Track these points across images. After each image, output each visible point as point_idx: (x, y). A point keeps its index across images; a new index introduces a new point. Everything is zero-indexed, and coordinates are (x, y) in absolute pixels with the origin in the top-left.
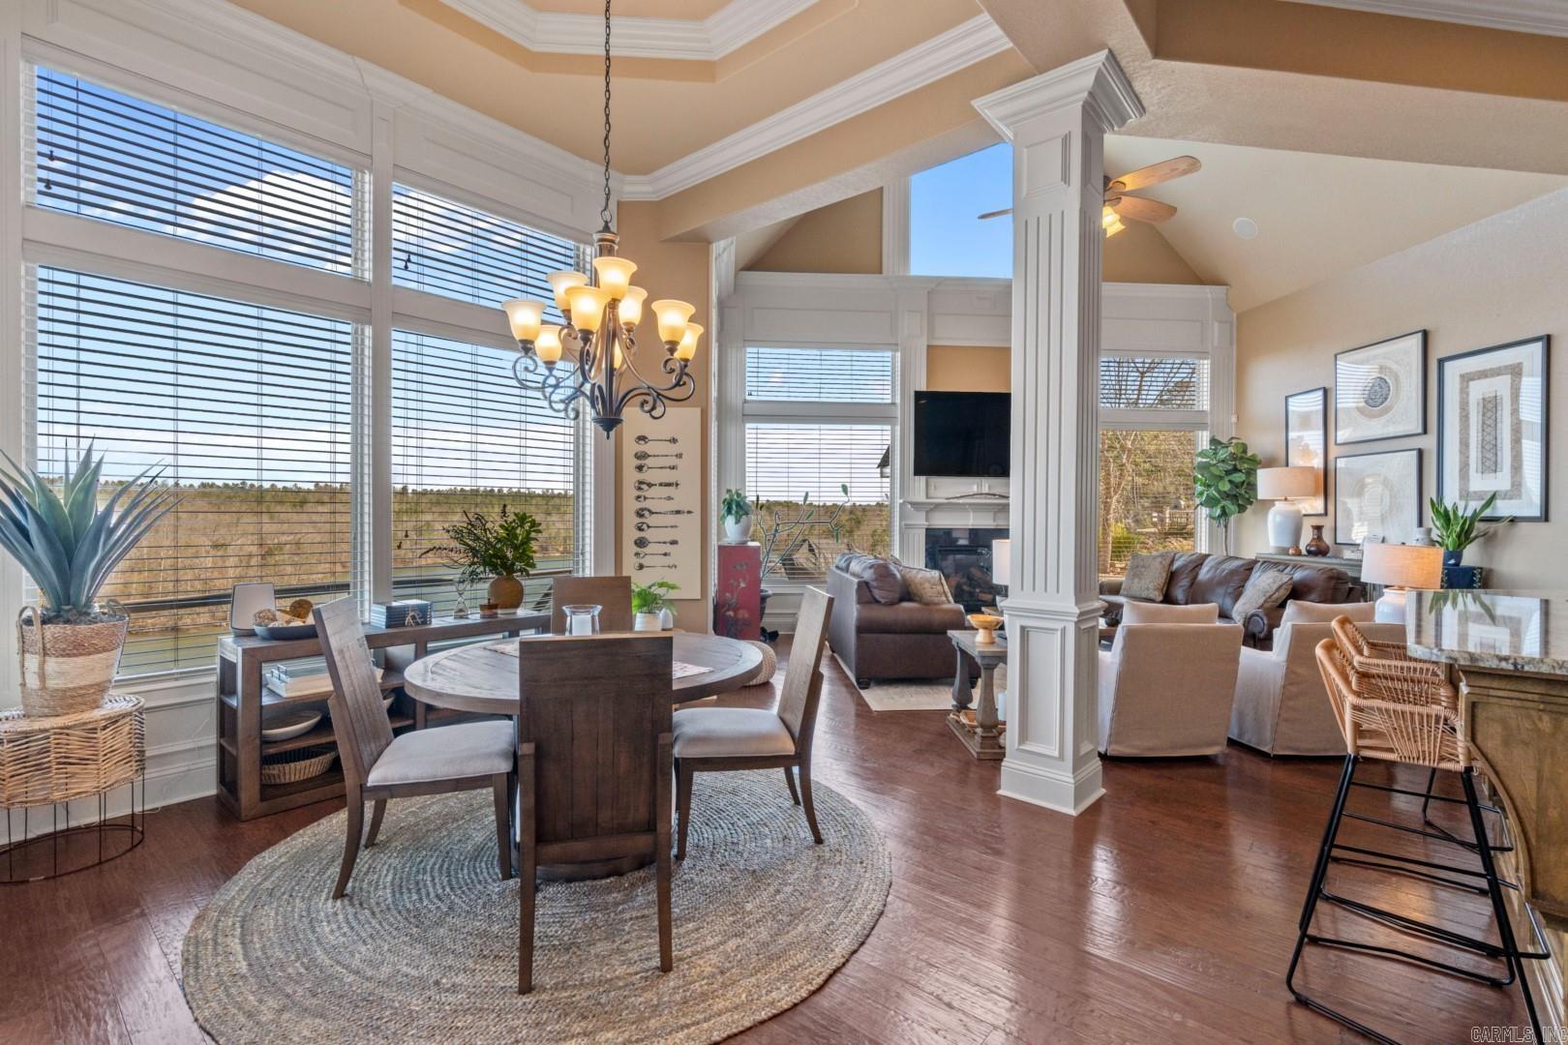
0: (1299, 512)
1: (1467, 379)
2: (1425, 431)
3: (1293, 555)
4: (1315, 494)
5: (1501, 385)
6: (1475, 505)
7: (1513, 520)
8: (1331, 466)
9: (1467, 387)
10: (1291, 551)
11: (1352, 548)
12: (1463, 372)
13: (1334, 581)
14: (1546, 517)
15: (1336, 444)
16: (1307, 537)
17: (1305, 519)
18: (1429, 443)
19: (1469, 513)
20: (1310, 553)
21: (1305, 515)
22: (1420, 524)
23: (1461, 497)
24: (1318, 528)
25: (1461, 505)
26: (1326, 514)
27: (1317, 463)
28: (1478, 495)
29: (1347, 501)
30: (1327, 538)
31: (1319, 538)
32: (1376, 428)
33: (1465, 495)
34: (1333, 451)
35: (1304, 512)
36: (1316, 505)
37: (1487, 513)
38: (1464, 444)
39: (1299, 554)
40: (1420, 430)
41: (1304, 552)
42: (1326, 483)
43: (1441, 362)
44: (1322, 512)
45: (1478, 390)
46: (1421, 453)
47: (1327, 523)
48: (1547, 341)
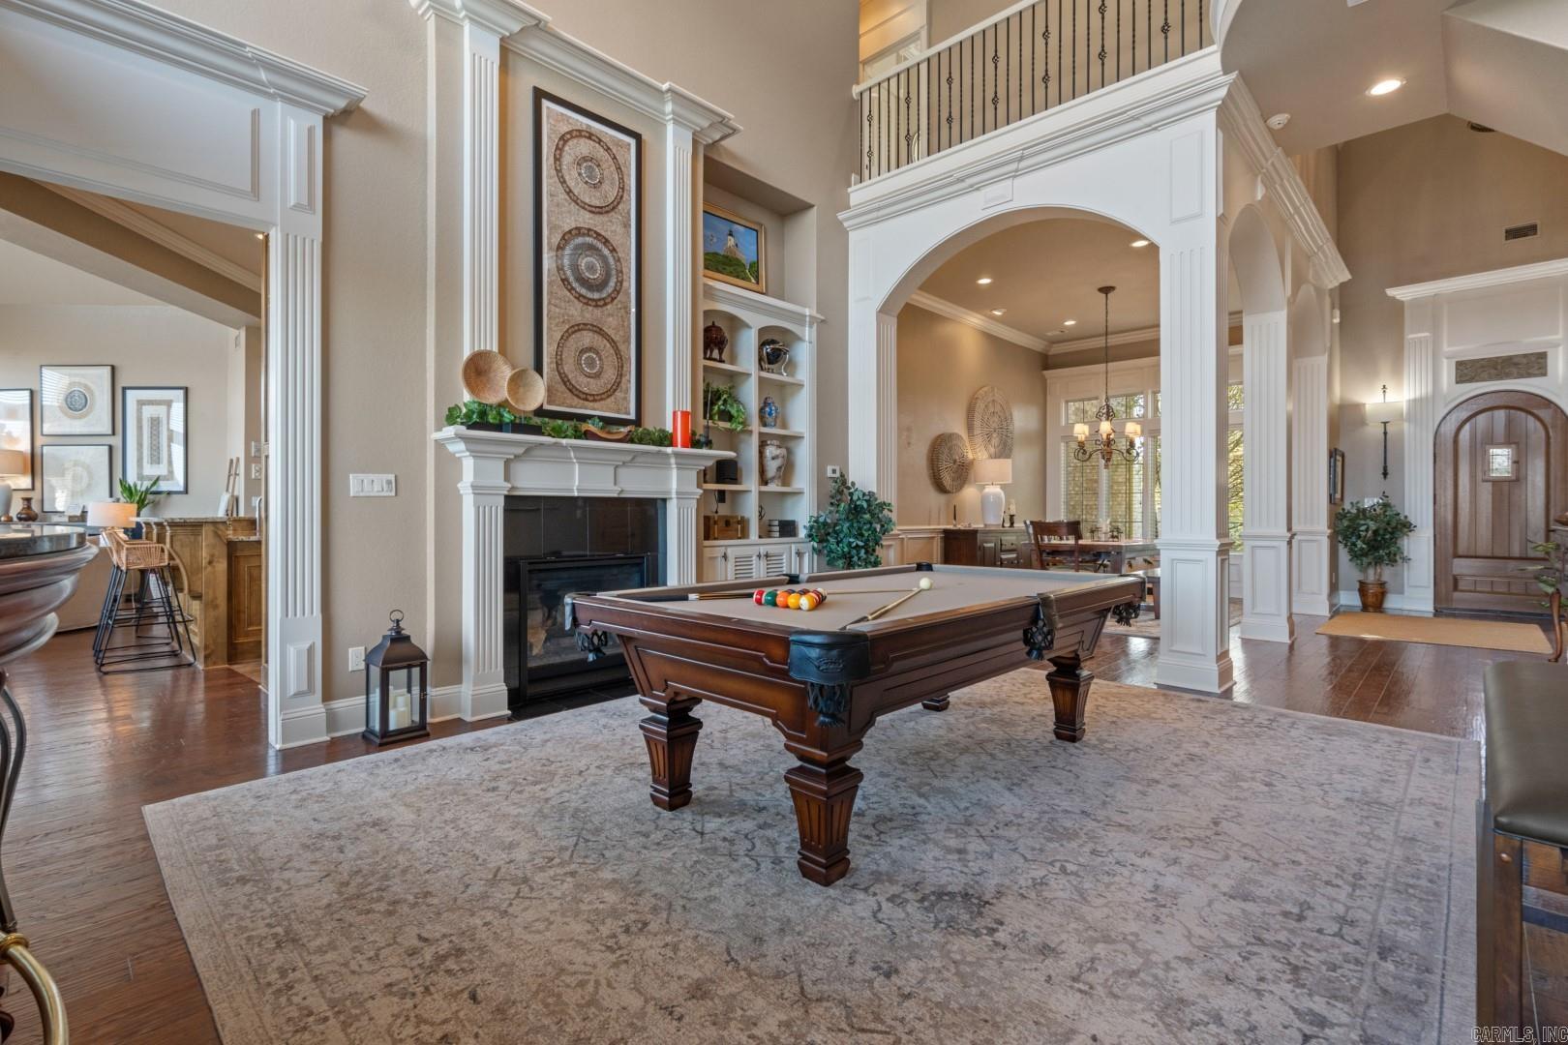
0: (9, 487)
1: (141, 403)
2: (114, 433)
4: (24, 473)
5: (161, 410)
6: (147, 484)
7: (169, 493)
8: (38, 450)
9: (141, 409)
10: (2, 519)
11: (58, 514)
12: (138, 399)
14: (186, 491)
15: (42, 435)
16: (17, 507)
17: (15, 494)
18: (116, 441)
19: (144, 489)
20: (20, 519)
21: (15, 490)
22: (111, 496)
23: (138, 479)
24: (28, 500)
25: (139, 483)
26: (33, 489)
27: (24, 446)
28: (149, 478)
29: (50, 480)
30: (35, 507)
31: (29, 507)
32: (77, 426)
33: (141, 477)
34: (39, 442)
35: (13, 487)
36: (25, 482)
37: (154, 489)
38: (140, 445)
39: (10, 520)
40: (110, 432)
41: (15, 519)
42: (33, 464)
43: (124, 389)
44: (30, 487)
45: (148, 412)
46: (111, 448)
47: (35, 496)
48: (186, 390)
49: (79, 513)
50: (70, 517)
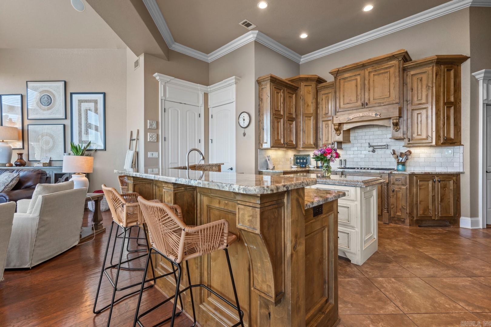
0: (10, 147)
1: (81, 102)
2: (66, 118)
3: (8, 166)
4: (19, 140)
5: (92, 105)
6: (84, 145)
7: (96, 150)
8: (26, 128)
9: (81, 104)
10: (7, 165)
11: (38, 162)
12: (79, 99)
13: (40, 175)
14: (105, 149)
15: (28, 119)
16: (15, 159)
17: (13, 151)
18: (67, 122)
19: (83, 148)
20: (17, 165)
21: (13, 149)
22: (65, 152)
23: (79, 142)
24: (21, 155)
25: (81, 145)
26: (23, 148)
27: (19, 126)
28: (85, 142)
30: (25, 158)
31: (21, 158)
32: (46, 114)
33: (81, 141)
34: (26, 122)
35: (13, 148)
36: (19, 145)
37: (88, 148)
38: (80, 124)
39: (12, 166)
40: (64, 118)
41: (14, 165)
42: (23, 135)
43: (71, 94)
44: (21, 147)
45: (84, 106)
46: (64, 126)
47: (25, 152)
48: (104, 94)
49: (48, 162)
50: (43, 164)
